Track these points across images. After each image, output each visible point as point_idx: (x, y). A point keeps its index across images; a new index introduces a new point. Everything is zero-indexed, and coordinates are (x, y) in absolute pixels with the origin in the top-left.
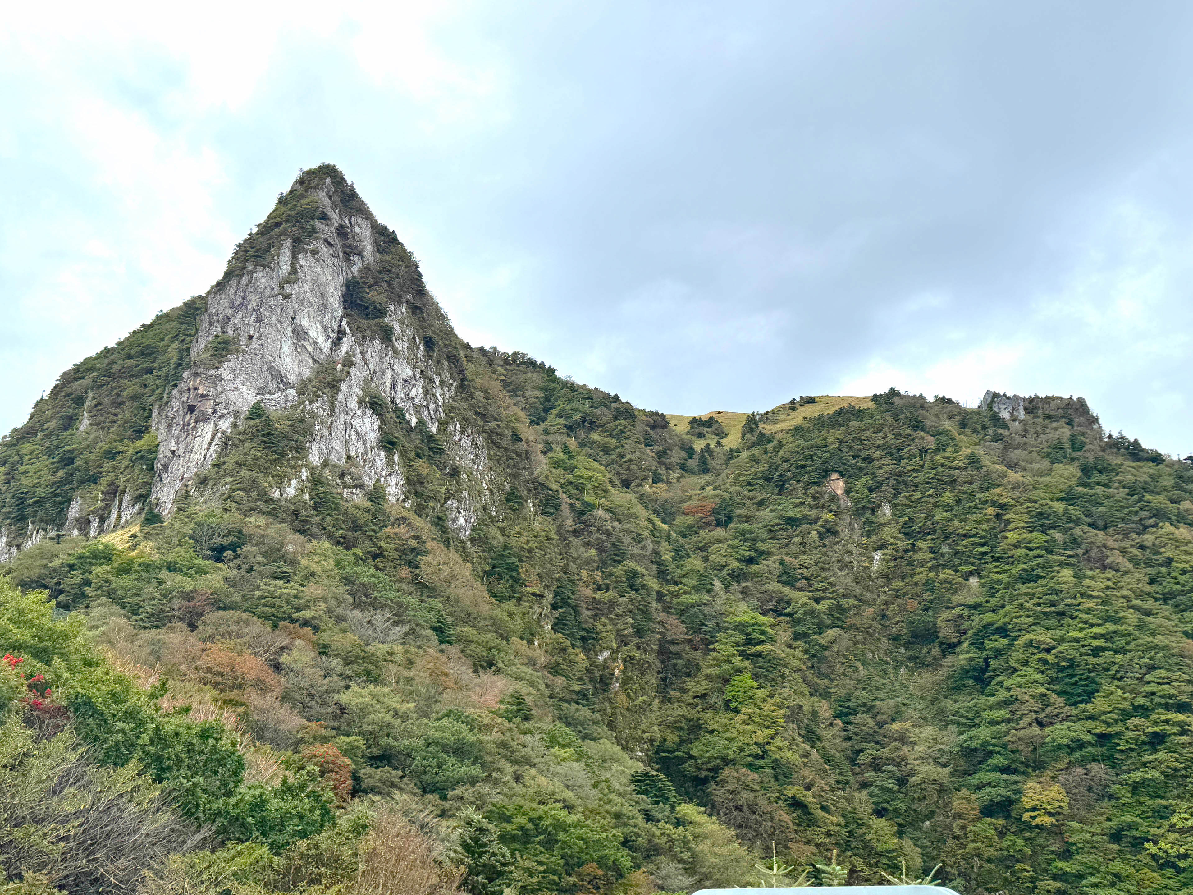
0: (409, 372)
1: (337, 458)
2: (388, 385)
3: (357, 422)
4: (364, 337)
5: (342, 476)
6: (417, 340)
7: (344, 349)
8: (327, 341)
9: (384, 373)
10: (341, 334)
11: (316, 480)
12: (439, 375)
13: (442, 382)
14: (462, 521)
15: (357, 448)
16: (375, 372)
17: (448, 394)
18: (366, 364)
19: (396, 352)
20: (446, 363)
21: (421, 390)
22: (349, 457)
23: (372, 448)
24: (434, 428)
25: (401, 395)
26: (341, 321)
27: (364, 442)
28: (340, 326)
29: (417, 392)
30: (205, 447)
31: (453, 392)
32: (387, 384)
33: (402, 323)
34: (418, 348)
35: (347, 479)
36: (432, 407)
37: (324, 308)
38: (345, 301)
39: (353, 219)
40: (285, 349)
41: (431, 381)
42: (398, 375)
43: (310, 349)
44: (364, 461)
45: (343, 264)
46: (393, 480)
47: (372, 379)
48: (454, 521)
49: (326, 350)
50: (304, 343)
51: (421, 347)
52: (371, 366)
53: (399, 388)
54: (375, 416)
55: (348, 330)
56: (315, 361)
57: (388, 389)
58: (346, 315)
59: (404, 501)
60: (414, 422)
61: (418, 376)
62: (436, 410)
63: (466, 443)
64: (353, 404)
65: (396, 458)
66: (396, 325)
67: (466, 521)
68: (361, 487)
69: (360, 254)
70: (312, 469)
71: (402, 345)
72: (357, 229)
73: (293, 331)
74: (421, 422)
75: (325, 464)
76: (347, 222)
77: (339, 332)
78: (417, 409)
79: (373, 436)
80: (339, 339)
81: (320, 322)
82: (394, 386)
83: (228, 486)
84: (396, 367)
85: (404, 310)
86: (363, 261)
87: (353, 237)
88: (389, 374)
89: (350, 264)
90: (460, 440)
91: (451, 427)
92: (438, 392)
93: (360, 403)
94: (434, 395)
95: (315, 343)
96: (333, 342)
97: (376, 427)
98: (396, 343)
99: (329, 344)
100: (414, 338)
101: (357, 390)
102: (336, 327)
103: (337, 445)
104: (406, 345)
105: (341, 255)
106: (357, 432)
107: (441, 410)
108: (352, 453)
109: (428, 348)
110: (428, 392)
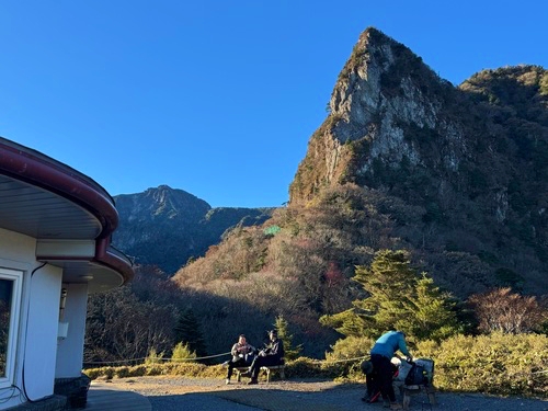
1: (385, 151)
3: (393, 135)
4: (391, 97)
5: (388, 159)
6: (418, 90)
7: (383, 105)
9: (403, 109)
11: (376, 163)
12: (431, 101)
14: (453, 164)
16: (399, 110)
17: (438, 109)
19: (407, 98)
20: (435, 95)
21: (423, 111)
22: (390, 150)
23: (401, 143)
24: (433, 126)
25: (414, 116)
26: (380, 93)
27: (397, 142)
28: (380, 96)
30: (335, 159)
31: (441, 107)
34: (419, 93)
36: (430, 117)
37: (371, 91)
38: (381, 84)
39: (382, 46)
40: (358, 112)
41: (428, 105)
42: (410, 108)
43: (369, 110)
44: (398, 149)
45: (379, 69)
46: (413, 154)
47: (397, 114)
48: (448, 165)
49: (376, 108)
50: (366, 108)
52: (396, 108)
53: (412, 114)
54: (400, 129)
55: (383, 97)
56: (372, 114)
57: (406, 116)
58: (382, 90)
59: (420, 162)
61: (421, 105)
63: (450, 128)
64: (389, 127)
65: (413, 145)
66: (406, 87)
68: (397, 161)
69: (387, 60)
70: (373, 159)
72: (384, 50)
73: (361, 104)
74: (426, 125)
76: (380, 49)
80: (380, 101)
81: (371, 97)
82: (409, 113)
84: (408, 105)
85: (410, 78)
86: (389, 63)
87: (383, 55)
89: (383, 66)
90: (447, 128)
91: (441, 123)
92: (433, 109)
93: (392, 126)
94: (431, 111)
95: (370, 106)
98: (407, 95)
99: (376, 105)
101: (390, 121)
103: (385, 146)
104: (412, 94)
105: (376, 65)
106: (393, 139)
108: (392, 148)
109: (424, 91)
110: (427, 111)
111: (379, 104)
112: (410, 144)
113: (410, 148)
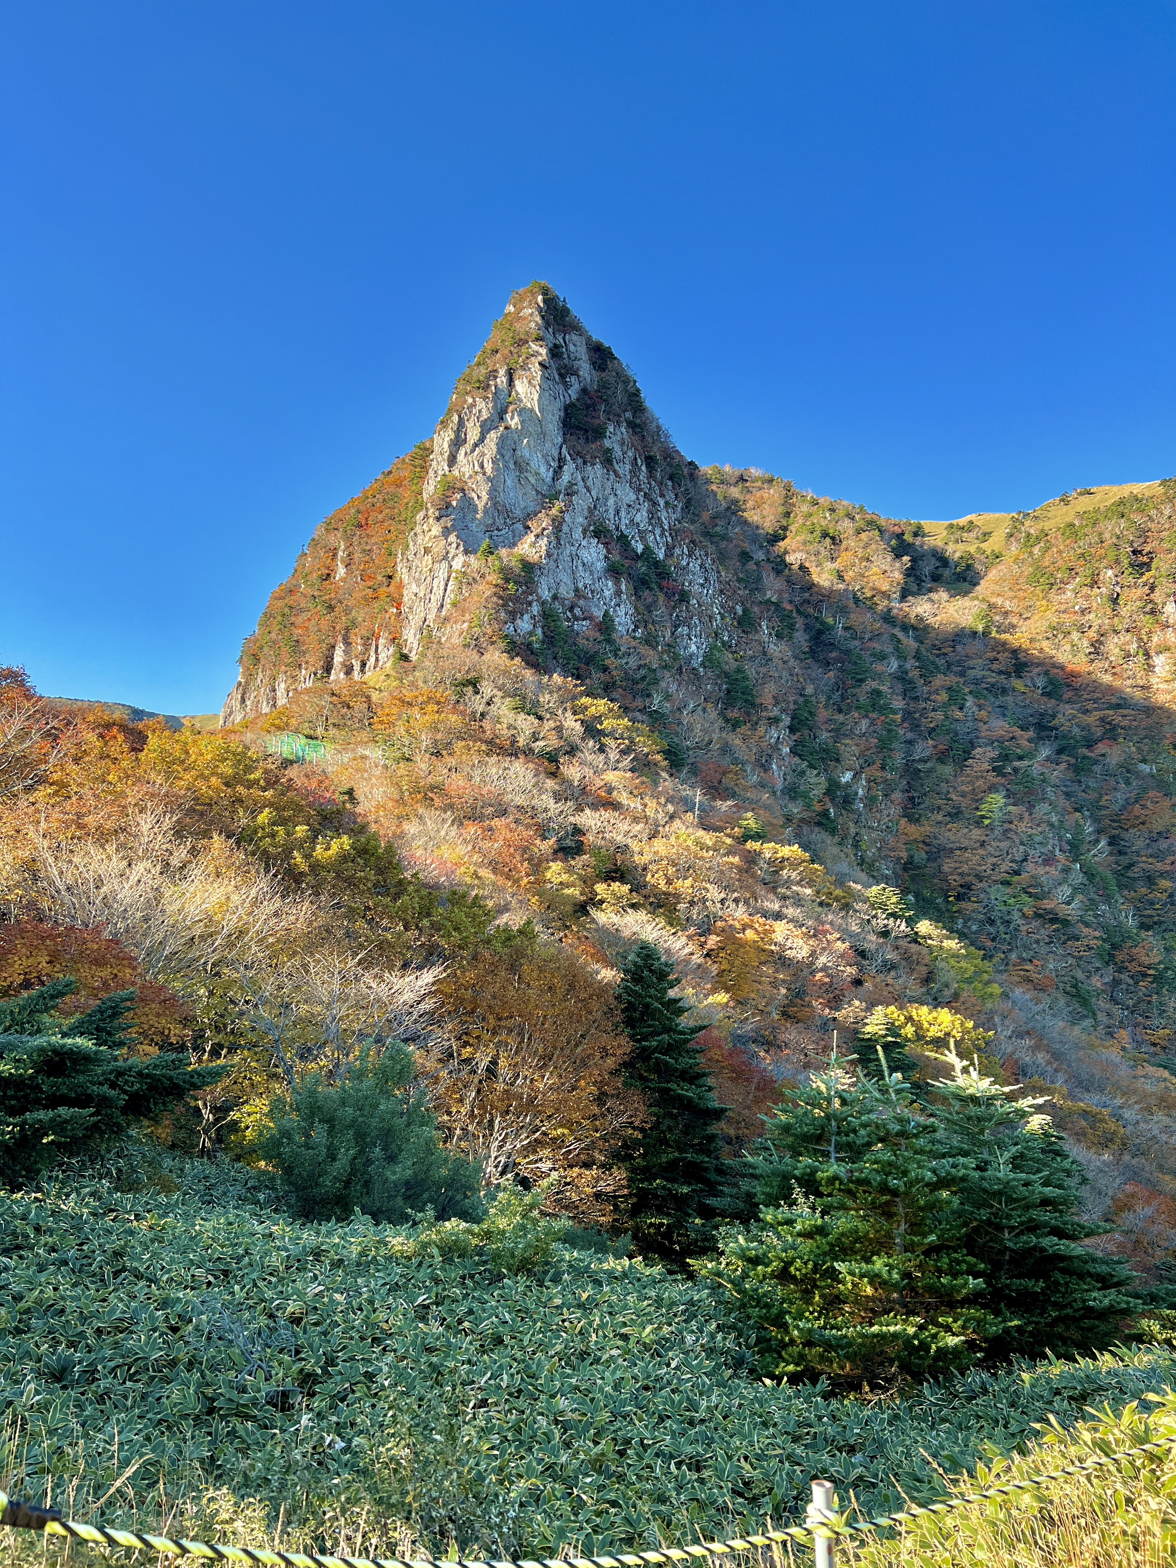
0: (633, 497)
1: (566, 592)
2: (612, 512)
3: (584, 554)
4: (585, 463)
5: (571, 609)
6: (639, 461)
7: (566, 478)
8: (548, 470)
9: (607, 499)
10: (561, 461)
11: (548, 616)
12: (662, 496)
13: (667, 503)
14: (693, 648)
15: (585, 579)
16: (598, 499)
17: (674, 516)
18: (589, 491)
19: (616, 474)
20: (670, 483)
21: (645, 513)
22: (577, 590)
23: (599, 579)
24: (661, 556)
25: (625, 521)
26: (561, 448)
27: (592, 573)
28: (560, 453)
29: (642, 517)
30: (442, 588)
31: (678, 515)
32: (610, 511)
33: (622, 443)
34: (640, 469)
35: (577, 611)
36: (658, 531)
37: (543, 436)
38: (564, 426)
39: (567, 337)
40: (509, 482)
41: (655, 504)
42: (621, 500)
43: (533, 480)
44: (592, 592)
45: (561, 388)
46: (621, 610)
47: (595, 507)
48: (685, 648)
49: (549, 480)
50: (526, 475)
51: (644, 468)
52: (594, 493)
53: (623, 514)
54: (600, 546)
55: (568, 457)
56: (538, 492)
57: (612, 516)
58: (565, 442)
59: (634, 631)
60: (640, 548)
61: (642, 499)
62: (662, 534)
63: (695, 566)
64: (578, 534)
65: (623, 587)
66: (617, 448)
67: (698, 648)
68: (590, 618)
69: (575, 373)
70: (543, 603)
71: (624, 469)
72: (572, 348)
73: (515, 463)
74: (647, 548)
75: (555, 597)
76: (562, 341)
77: (560, 460)
78: (642, 535)
79: (600, 565)
80: (560, 467)
81: (541, 451)
82: (617, 512)
83: (466, 625)
84: (618, 492)
85: (623, 430)
86: (580, 382)
87: (569, 356)
88: (611, 501)
89: (567, 386)
90: (688, 564)
91: (677, 551)
92: (663, 515)
93: (584, 532)
94: (659, 518)
95: (537, 474)
96: (555, 472)
97: (602, 557)
98: (616, 467)
99: (551, 474)
100: (636, 459)
101: (581, 519)
102: (556, 456)
103: (566, 578)
104: (628, 467)
105: (557, 377)
106: (584, 565)
107: (667, 534)
108: (580, 585)
109: (651, 468)
110: (653, 516)
111: (558, 473)
112: (617, 583)
113: (618, 593)
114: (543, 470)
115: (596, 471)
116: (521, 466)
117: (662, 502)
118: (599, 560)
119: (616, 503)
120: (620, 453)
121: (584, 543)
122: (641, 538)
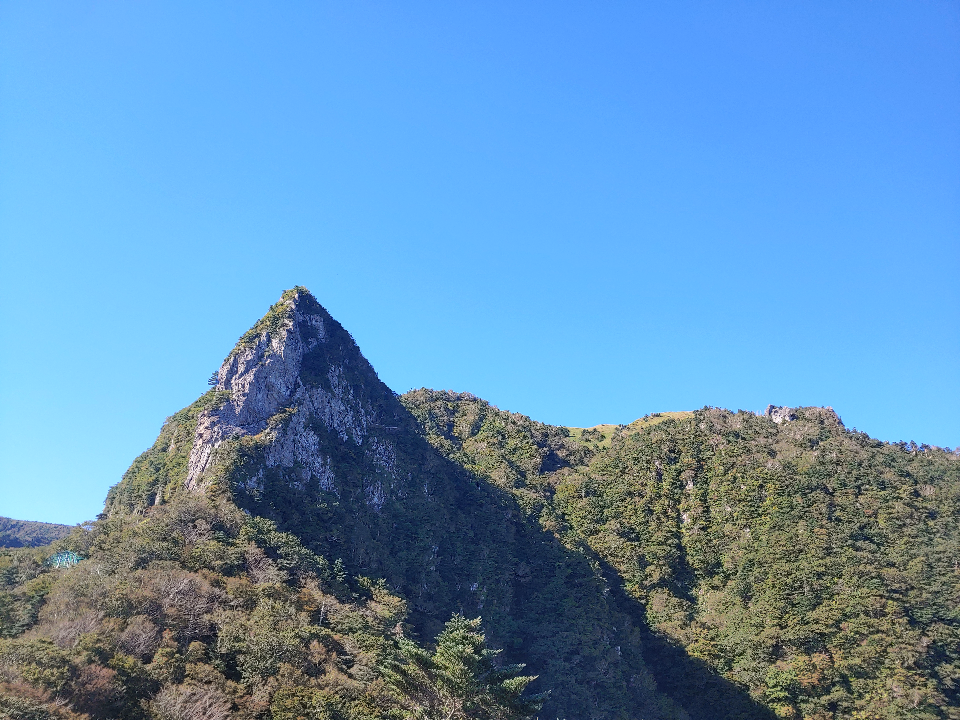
0: (343, 408)
1: (287, 463)
3: (304, 441)
4: (312, 387)
5: (290, 474)
6: (349, 387)
7: (298, 394)
8: (287, 391)
9: (324, 408)
10: (296, 386)
11: (270, 478)
12: (363, 408)
13: (366, 413)
15: (302, 456)
16: (318, 408)
17: (370, 420)
18: (312, 403)
19: (333, 394)
20: (369, 401)
21: (350, 418)
22: (295, 462)
23: (312, 455)
24: (359, 442)
25: (336, 422)
26: (296, 378)
27: (307, 452)
28: (296, 381)
29: (348, 419)
30: (205, 459)
31: (373, 419)
32: (326, 415)
33: (338, 377)
34: (349, 393)
35: (293, 475)
36: (358, 429)
37: (285, 370)
38: (302, 366)
39: (312, 317)
40: (260, 397)
41: (358, 412)
42: (335, 409)
43: (275, 396)
44: (306, 464)
45: (302, 344)
46: (325, 476)
47: (315, 413)
48: (370, 500)
49: (286, 396)
50: (272, 392)
51: (351, 391)
52: (316, 405)
53: (335, 417)
54: (315, 436)
55: (301, 384)
56: (278, 403)
57: (327, 419)
58: (300, 373)
59: (333, 488)
60: (345, 438)
61: (349, 409)
62: (362, 430)
63: (381, 449)
64: (300, 429)
65: (328, 462)
66: (335, 379)
67: (379, 500)
68: (301, 480)
69: (316, 337)
70: (269, 470)
71: (338, 391)
72: (314, 323)
73: (265, 386)
74: (350, 438)
75: (278, 466)
76: (308, 319)
77: (295, 385)
78: (349, 430)
79: (314, 448)
80: (295, 389)
81: (283, 379)
82: (332, 416)
83: (211, 483)
84: (333, 405)
85: (341, 369)
86: (317, 342)
87: (311, 327)
88: (327, 410)
89: (309, 344)
90: (377, 448)
91: (371, 440)
92: (363, 419)
93: (305, 427)
94: (360, 421)
95: (279, 392)
96: (291, 391)
97: (316, 443)
98: (333, 390)
99: (288, 392)
100: (347, 386)
101: (304, 420)
102: (293, 382)
103: (288, 455)
104: (341, 390)
105: (299, 338)
106: (302, 447)
107: (365, 430)
108: (299, 459)
109: (357, 391)
110: (356, 420)
111: (293, 393)
112: (324, 459)
113: (324, 465)
114: (283, 390)
115: (319, 393)
116: (269, 388)
117: (363, 412)
118: (314, 445)
119: (330, 411)
120: (337, 382)
121: (304, 434)
122: (347, 432)
